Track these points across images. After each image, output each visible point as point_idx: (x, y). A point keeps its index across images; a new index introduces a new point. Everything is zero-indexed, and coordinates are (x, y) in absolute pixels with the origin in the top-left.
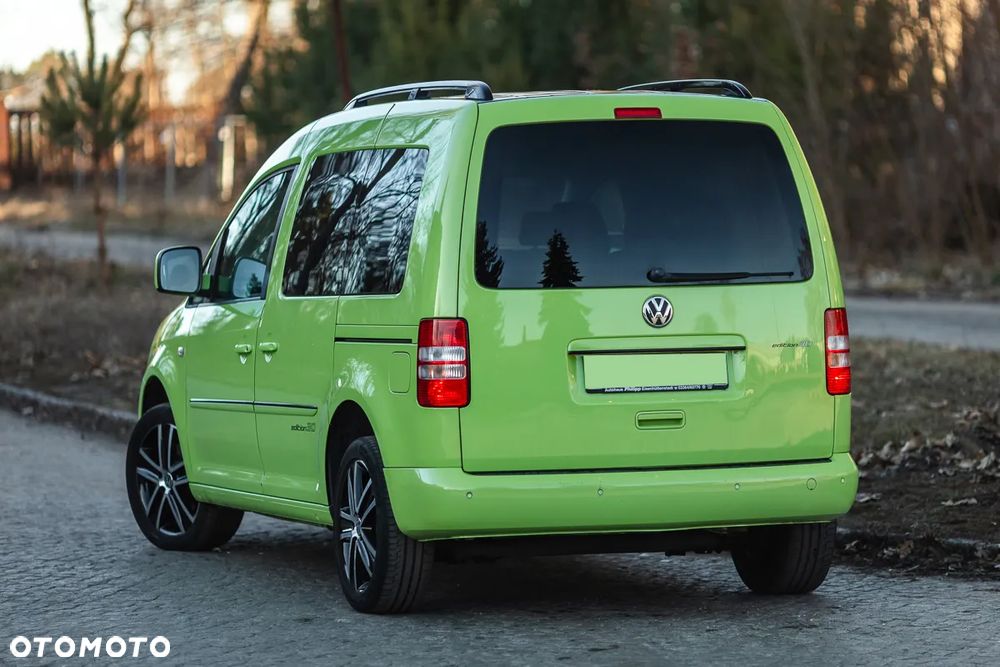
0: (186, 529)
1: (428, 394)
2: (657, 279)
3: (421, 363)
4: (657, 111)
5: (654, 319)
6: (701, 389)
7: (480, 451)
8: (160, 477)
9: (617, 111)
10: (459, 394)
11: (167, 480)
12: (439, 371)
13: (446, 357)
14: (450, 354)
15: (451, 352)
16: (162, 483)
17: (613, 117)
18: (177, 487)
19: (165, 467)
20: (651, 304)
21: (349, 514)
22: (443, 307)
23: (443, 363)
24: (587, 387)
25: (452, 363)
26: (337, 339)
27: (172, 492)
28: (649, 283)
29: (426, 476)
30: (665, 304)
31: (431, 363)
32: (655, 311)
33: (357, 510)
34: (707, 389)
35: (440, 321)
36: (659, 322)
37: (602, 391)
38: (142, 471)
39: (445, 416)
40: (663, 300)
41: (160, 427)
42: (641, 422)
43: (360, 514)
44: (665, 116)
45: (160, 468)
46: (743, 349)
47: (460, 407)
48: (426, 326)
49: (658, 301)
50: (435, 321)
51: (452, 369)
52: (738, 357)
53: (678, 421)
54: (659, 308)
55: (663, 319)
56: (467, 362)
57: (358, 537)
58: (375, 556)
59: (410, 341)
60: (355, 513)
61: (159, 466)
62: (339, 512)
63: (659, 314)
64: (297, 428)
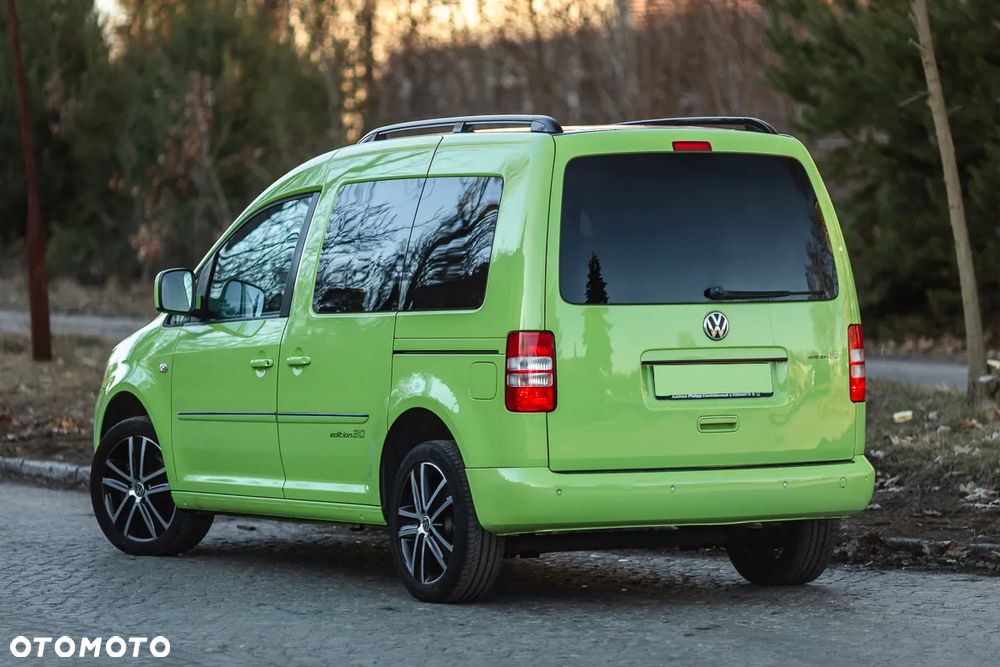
0: (158, 535)
1: (516, 400)
2: (713, 296)
3: (509, 372)
4: (707, 145)
5: (714, 333)
6: (752, 396)
7: (568, 451)
8: (130, 487)
9: (674, 143)
10: (545, 400)
11: (137, 488)
12: (525, 380)
13: (531, 367)
14: (534, 364)
15: (535, 362)
16: (132, 493)
17: (671, 149)
18: (150, 496)
19: (137, 477)
20: (711, 319)
21: (415, 512)
22: (528, 320)
23: (527, 372)
24: (657, 394)
25: (534, 372)
26: (395, 352)
27: (143, 500)
28: (707, 300)
29: (509, 475)
30: (723, 320)
31: (517, 372)
32: (714, 326)
33: (426, 508)
34: (756, 396)
35: (525, 334)
36: (718, 335)
37: (669, 398)
38: (108, 481)
39: (532, 421)
40: (720, 315)
41: (131, 439)
42: (703, 426)
43: (431, 513)
44: (715, 149)
45: (131, 478)
46: (785, 360)
47: (547, 412)
48: (513, 337)
49: (717, 316)
50: (521, 334)
51: (540, 377)
52: (783, 368)
53: (732, 425)
54: (717, 323)
55: (721, 333)
56: (554, 371)
57: (426, 534)
58: (451, 550)
59: (496, 352)
60: (423, 511)
61: (129, 475)
62: (397, 511)
63: (717, 328)
64: (339, 435)
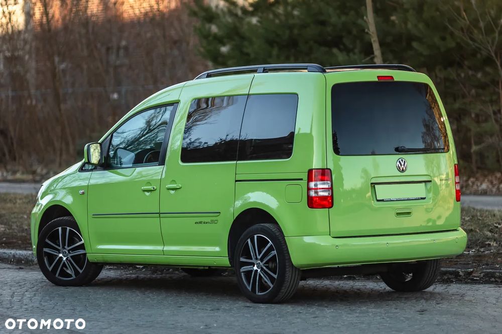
0: (76, 276)
1: (313, 203)
2: (399, 150)
3: (309, 189)
4: (392, 77)
5: (401, 169)
6: (417, 199)
7: (340, 226)
8: (60, 253)
9: (378, 77)
10: (327, 203)
11: (63, 253)
12: (316, 193)
13: (319, 186)
15: (320, 184)
16: (61, 255)
17: (377, 80)
18: (71, 257)
19: (64, 248)
20: (400, 162)
21: (252, 259)
22: (316, 164)
23: (317, 189)
24: (378, 199)
25: (320, 189)
26: (236, 181)
27: (67, 259)
28: (398, 153)
29: (308, 240)
30: (405, 162)
31: (313, 189)
32: (401, 165)
33: (259, 257)
34: (419, 199)
35: (315, 170)
36: (403, 170)
37: (383, 200)
38: (46, 250)
39: (320, 213)
40: (404, 160)
41: (60, 229)
42: (398, 214)
43: (262, 260)
44: (395, 80)
45: (60, 248)
46: (430, 181)
47: (329, 208)
48: (310, 172)
49: (402, 160)
50: (314, 170)
51: (322, 191)
52: (429, 185)
53: (409, 213)
54: (403, 164)
55: (404, 169)
56: (331, 188)
57: (259, 270)
58: (276, 278)
59: (302, 179)
60: (257, 259)
61: (59, 246)
62: (239, 259)
63: (403, 166)
64: (201, 223)
